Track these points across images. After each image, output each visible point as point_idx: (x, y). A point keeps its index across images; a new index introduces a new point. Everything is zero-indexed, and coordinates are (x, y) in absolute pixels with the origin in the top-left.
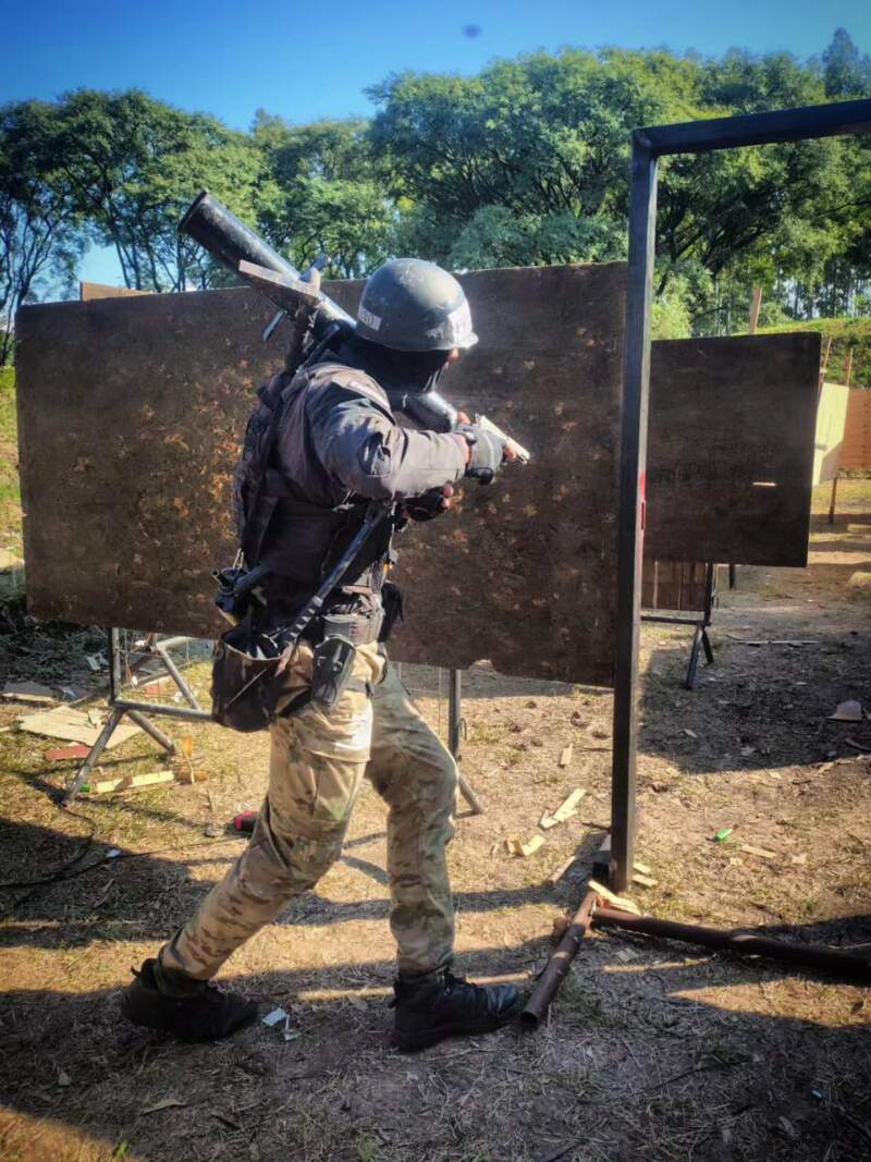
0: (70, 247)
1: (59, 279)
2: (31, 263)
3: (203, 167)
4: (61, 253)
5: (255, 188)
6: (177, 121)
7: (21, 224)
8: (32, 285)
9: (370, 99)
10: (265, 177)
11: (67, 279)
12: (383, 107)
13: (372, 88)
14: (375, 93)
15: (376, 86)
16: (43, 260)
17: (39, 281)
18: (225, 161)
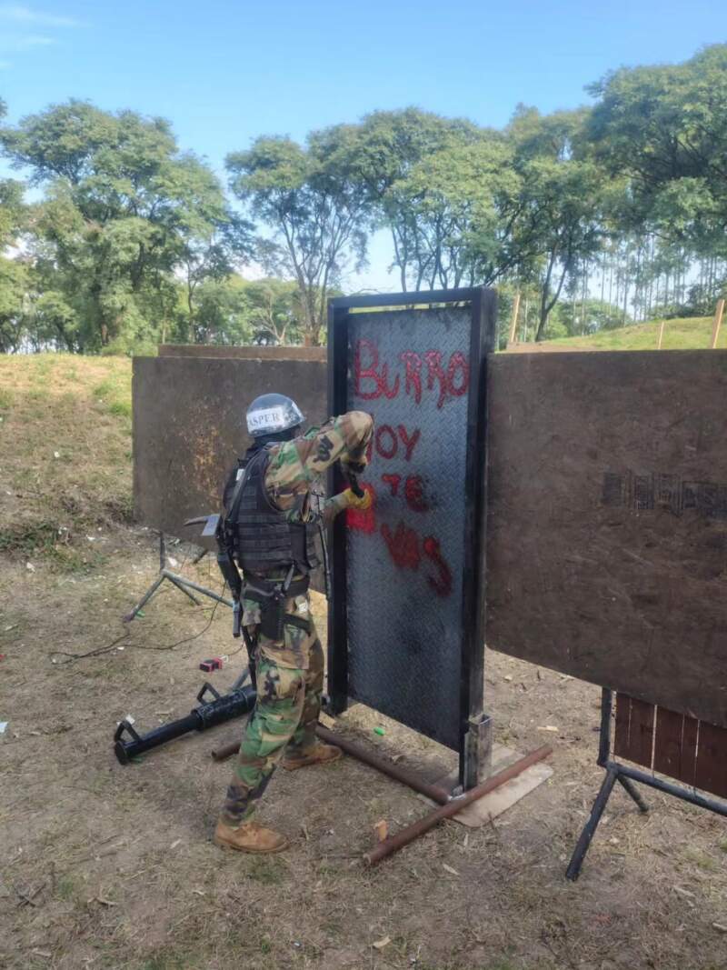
0: (365, 228)
1: (355, 253)
2: (336, 243)
3: (455, 162)
4: (358, 233)
5: (494, 175)
6: (440, 127)
7: (333, 212)
8: (336, 258)
9: (591, 93)
10: (505, 164)
11: (360, 252)
12: (601, 99)
13: (591, 85)
14: (594, 89)
15: (595, 83)
16: (345, 239)
17: (342, 254)
18: (473, 155)
